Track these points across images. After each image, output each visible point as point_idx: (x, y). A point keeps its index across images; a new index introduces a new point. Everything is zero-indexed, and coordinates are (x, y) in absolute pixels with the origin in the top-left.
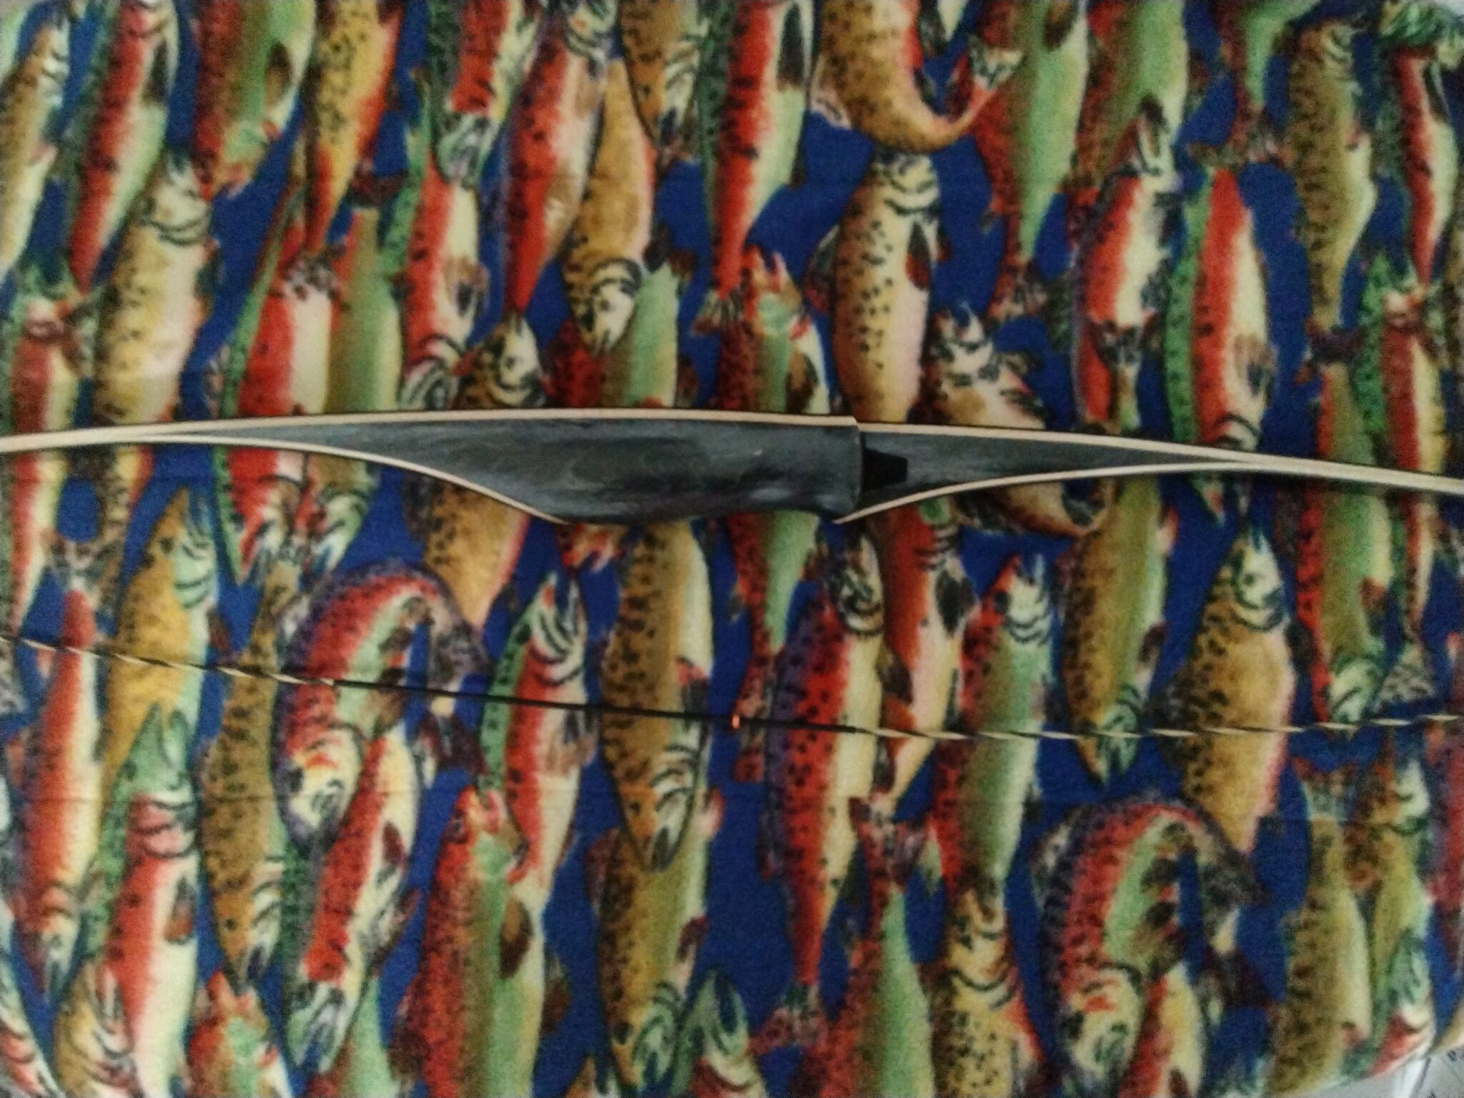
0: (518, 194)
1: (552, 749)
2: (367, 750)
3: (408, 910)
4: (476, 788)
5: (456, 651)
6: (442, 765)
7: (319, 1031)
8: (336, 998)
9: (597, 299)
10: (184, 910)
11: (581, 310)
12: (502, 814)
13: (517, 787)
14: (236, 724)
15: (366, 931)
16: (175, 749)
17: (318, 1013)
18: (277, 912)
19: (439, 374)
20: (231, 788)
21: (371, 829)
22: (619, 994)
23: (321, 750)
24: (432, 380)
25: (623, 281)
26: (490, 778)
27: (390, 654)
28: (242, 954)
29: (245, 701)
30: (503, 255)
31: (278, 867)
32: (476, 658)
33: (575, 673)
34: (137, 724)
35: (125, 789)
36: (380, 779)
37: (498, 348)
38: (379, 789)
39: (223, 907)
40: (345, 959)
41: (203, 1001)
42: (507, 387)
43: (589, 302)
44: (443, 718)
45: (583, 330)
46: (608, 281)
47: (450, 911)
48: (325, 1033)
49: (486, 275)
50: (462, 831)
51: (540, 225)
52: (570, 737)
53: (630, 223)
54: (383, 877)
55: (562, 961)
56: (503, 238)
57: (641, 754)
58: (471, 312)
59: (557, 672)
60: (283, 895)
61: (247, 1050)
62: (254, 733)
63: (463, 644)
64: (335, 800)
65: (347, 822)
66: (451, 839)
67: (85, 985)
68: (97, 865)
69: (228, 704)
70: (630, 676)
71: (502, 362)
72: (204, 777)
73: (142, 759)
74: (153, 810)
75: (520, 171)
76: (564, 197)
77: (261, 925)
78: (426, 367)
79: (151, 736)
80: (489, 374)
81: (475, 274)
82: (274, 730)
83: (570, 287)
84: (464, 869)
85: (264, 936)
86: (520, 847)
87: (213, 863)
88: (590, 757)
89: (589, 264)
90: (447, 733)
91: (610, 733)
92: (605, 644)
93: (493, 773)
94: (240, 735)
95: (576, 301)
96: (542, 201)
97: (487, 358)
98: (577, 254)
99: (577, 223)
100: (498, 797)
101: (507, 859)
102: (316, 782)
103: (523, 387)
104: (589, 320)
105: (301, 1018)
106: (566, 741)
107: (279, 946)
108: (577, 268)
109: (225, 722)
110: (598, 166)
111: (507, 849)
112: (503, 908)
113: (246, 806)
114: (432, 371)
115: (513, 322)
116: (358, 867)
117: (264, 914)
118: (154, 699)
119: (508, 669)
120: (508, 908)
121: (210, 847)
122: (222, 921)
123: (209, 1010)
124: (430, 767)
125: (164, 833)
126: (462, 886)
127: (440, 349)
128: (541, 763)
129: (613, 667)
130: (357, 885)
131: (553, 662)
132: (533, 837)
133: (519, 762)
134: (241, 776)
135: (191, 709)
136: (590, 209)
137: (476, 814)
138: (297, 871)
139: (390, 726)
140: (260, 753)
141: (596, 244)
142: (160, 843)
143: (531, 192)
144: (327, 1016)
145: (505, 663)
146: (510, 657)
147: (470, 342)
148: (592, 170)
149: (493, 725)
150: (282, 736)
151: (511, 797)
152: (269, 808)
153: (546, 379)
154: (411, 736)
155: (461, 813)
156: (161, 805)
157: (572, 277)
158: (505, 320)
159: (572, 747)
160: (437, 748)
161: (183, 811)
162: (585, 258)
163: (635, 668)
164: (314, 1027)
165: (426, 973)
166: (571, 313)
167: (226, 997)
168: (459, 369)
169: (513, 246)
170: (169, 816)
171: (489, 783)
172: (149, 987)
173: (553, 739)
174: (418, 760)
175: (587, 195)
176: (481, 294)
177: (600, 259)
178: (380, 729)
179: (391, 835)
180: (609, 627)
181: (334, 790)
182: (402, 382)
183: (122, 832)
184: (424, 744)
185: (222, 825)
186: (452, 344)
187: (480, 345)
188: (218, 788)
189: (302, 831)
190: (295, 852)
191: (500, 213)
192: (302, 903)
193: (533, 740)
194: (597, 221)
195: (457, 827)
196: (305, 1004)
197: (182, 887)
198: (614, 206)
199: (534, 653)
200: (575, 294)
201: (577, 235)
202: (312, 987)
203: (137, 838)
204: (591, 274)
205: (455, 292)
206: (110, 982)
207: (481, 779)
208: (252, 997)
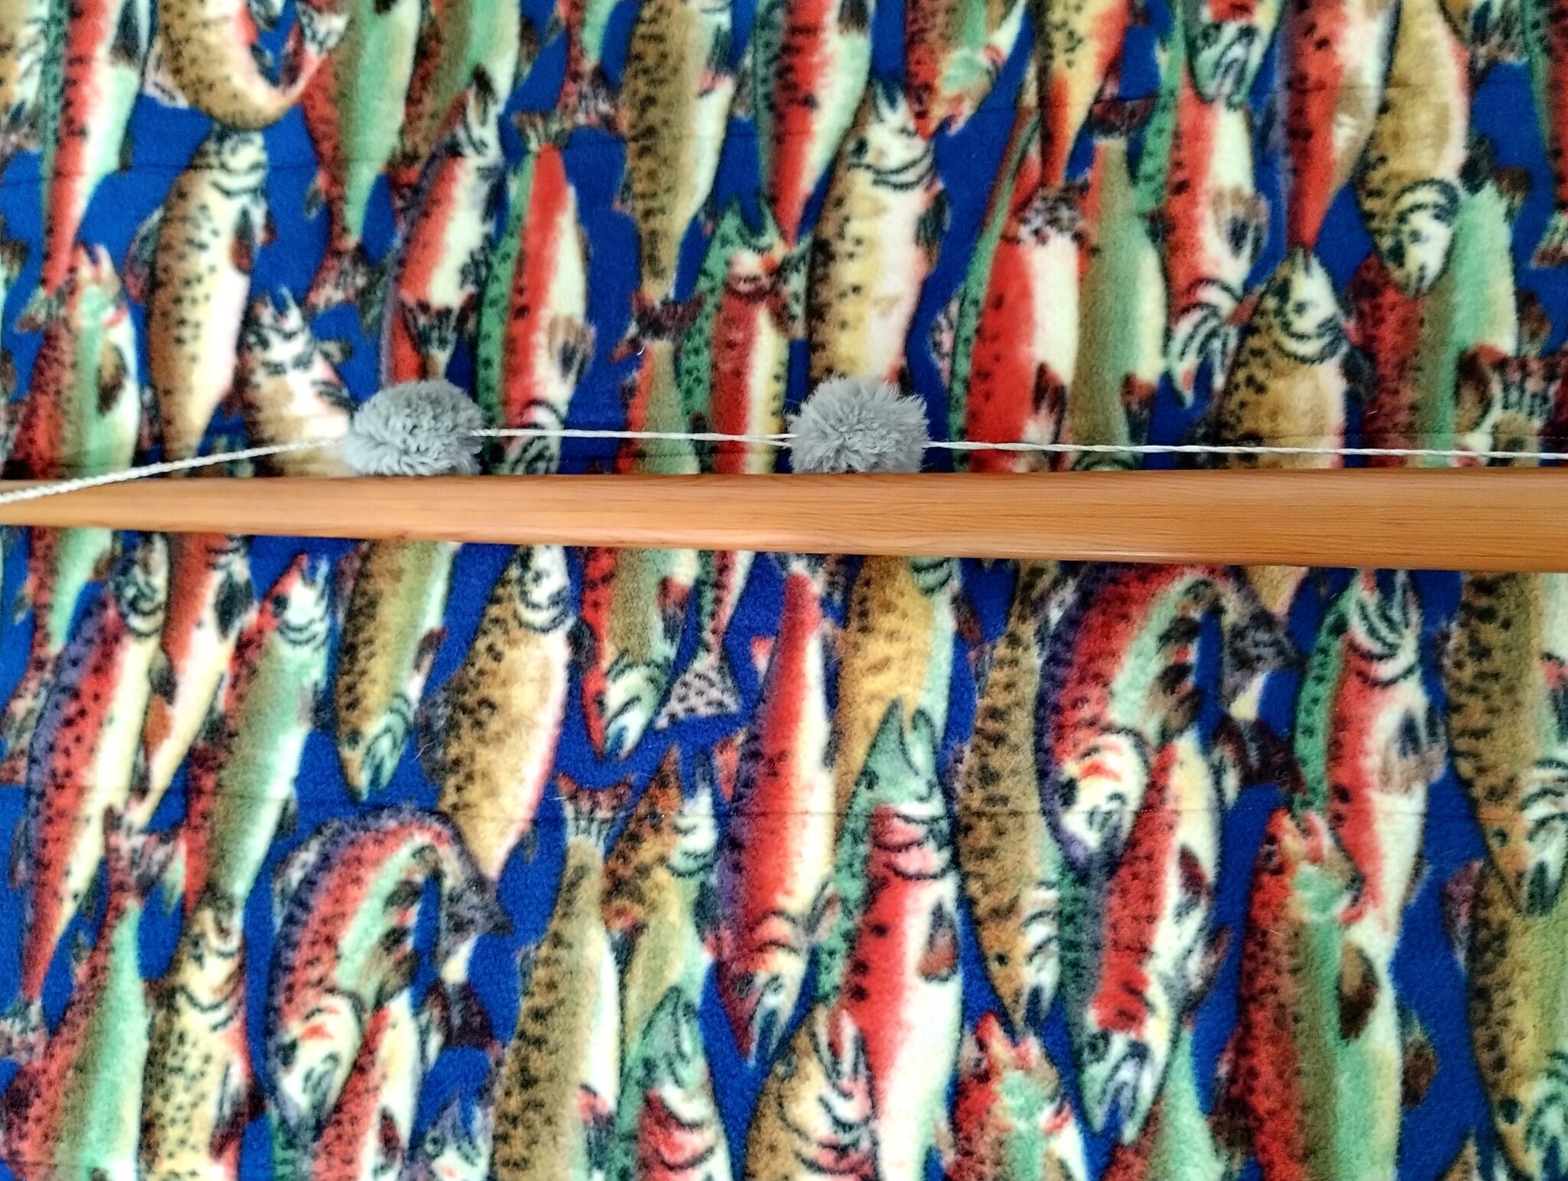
0: (1298, 112)
1: (1385, 762)
2: (1153, 760)
3: (1221, 950)
4: (1289, 808)
5: (1256, 645)
6: (1247, 780)
7: (1118, 1091)
8: (1139, 1052)
9: (1406, 228)
10: (944, 941)
11: (1386, 243)
12: (1326, 841)
13: (1343, 808)
14: (991, 726)
15: (1172, 973)
16: (921, 754)
17: (1117, 1068)
18: (1054, 947)
19: (1212, 323)
20: (990, 800)
21: (1163, 852)
22: (1500, 1064)
23: (1096, 758)
24: (1204, 330)
25: (1436, 206)
26: (1309, 797)
27: (1172, 647)
28: (1017, 994)
29: (1001, 700)
30: (1284, 183)
31: (1052, 895)
32: (1280, 652)
33: (1409, 671)
34: (875, 724)
35: (864, 799)
36: (1169, 794)
37: (1283, 291)
38: (1170, 806)
39: (992, 938)
40: (1149, 1006)
41: (970, 1051)
42: (1301, 337)
43: (1396, 232)
44: (1246, 723)
45: (1391, 265)
46: (1418, 207)
47: (1271, 955)
48: (1127, 1094)
49: (1264, 205)
50: (1276, 860)
51: (1328, 147)
52: (1409, 746)
53: (1440, 137)
54: (1182, 912)
55: (1423, 1020)
56: (1285, 163)
57: (1505, 770)
58: (1247, 250)
59: (1385, 670)
60: (1060, 927)
61: (1029, 1113)
62: (1014, 737)
63: (1263, 636)
64: (1115, 818)
65: (1132, 843)
66: (1265, 870)
67: (813, 1036)
68: (829, 891)
69: (981, 703)
70: (1481, 676)
71: (1290, 307)
72: (958, 786)
73: (883, 766)
74: (898, 823)
75: (1298, 85)
76: (1356, 112)
77: (1037, 961)
78: (1196, 316)
79: (891, 740)
80: (1276, 322)
81: (1252, 206)
82: (1039, 734)
83: (1371, 216)
84: (1282, 906)
85: (1043, 975)
86: (1353, 880)
87: (974, 887)
88: (1439, 772)
89: (1394, 187)
90: (1252, 739)
91: (1462, 744)
92: (1446, 637)
93: (1314, 790)
94: (998, 740)
95: (1380, 232)
96: (1329, 116)
97: (1271, 303)
98: (1376, 177)
99: (1372, 139)
100: (1320, 822)
101: (1336, 895)
102: (1092, 794)
103: (1320, 336)
104: (1398, 254)
105: (1096, 1073)
106: (1403, 753)
107: (1061, 986)
108: (1377, 193)
109: (979, 724)
110: (1396, 72)
111: (1338, 883)
112: (1338, 954)
113: (1011, 823)
114: (1204, 320)
115: (1300, 259)
116: (1151, 897)
117: (1040, 948)
118: (893, 695)
119: (1322, 665)
120: (1344, 954)
121: (970, 866)
122: (991, 954)
123: (979, 1061)
124: (1231, 782)
125: (914, 850)
126: (1283, 925)
127: (1211, 295)
128: (1375, 779)
129: (1459, 665)
130: (1151, 919)
131: (1381, 658)
132: (1368, 869)
133: (1344, 777)
134: (1001, 789)
135: (938, 709)
136: (1389, 122)
137: (1291, 842)
138: (1076, 900)
139: (1181, 731)
140: (1025, 759)
141: (1397, 164)
142: (909, 862)
143: (1315, 108)
144: (1126, 1073)
145: (1317, 659)
146: (1324, 651)
147: (1248, 286)
148: (1388, 78)
149: (1310, 732)
150: (1048, 741)
151: (1337, 821)
152: (1038, 825)
153: (1350, 325)
154: (1207, 745)
155: (1273, 840)
156: (907, 819)
157: (1371, 205)
158: (1291, 256)
159: (1412, 760)
160: (1242, 760)
161: (936, 827)
162: (1386, 180)
163: (1486, 666)
164: (1112, 1086)
165: (1248, 1028)
166: (1375, 247)
167: (999, 1045)
168: (1234, 318)
169: (1296, 172)
170: (919, 831)
171: (1307, 804)
172: (900, 1035)
173: (1387, 748)
174: (1217, 773)
175: (1384, 108)
176: (1257, 229)
177: (1406, 182)
178: (1167, 735)
179: (1188, 860)
180: (1450, 617)
181: (1114, 805)
182: (1168, 335)
183: (863, 849)
184: (1225, 752)
185: (983, 843)
186: (1226, 289)
187: (1260, 288)
188: (976, 801)
189: (1079, 853)
190: (1071, 876)
191: (1278, 135)
192: (1084, 937)
193: (1359, 751)
194: (1396, 136)
195: (1270, 855)
196: (1100, 1059)
197: (938, 915)
198: (1419, 118)
199: (1353, 647)
200: (1375, 224)
201: (1373, 155)
202: (1105, 1037)
203: (884, 857)
204: (1397, 198)
205: (1227, 228)
206: (849, 1030)
207: (1298, 797)
208: (1033, 1047)
